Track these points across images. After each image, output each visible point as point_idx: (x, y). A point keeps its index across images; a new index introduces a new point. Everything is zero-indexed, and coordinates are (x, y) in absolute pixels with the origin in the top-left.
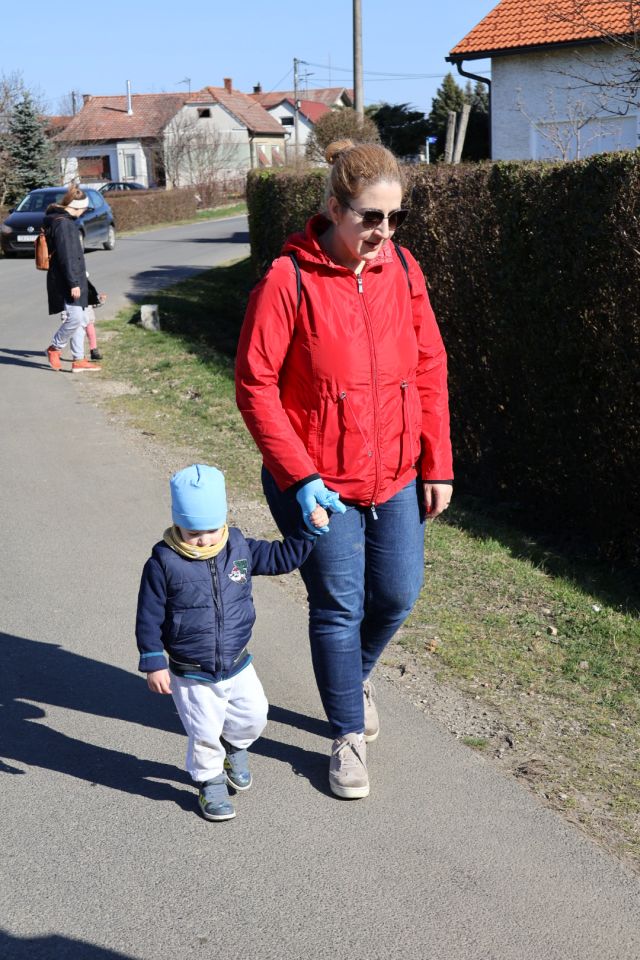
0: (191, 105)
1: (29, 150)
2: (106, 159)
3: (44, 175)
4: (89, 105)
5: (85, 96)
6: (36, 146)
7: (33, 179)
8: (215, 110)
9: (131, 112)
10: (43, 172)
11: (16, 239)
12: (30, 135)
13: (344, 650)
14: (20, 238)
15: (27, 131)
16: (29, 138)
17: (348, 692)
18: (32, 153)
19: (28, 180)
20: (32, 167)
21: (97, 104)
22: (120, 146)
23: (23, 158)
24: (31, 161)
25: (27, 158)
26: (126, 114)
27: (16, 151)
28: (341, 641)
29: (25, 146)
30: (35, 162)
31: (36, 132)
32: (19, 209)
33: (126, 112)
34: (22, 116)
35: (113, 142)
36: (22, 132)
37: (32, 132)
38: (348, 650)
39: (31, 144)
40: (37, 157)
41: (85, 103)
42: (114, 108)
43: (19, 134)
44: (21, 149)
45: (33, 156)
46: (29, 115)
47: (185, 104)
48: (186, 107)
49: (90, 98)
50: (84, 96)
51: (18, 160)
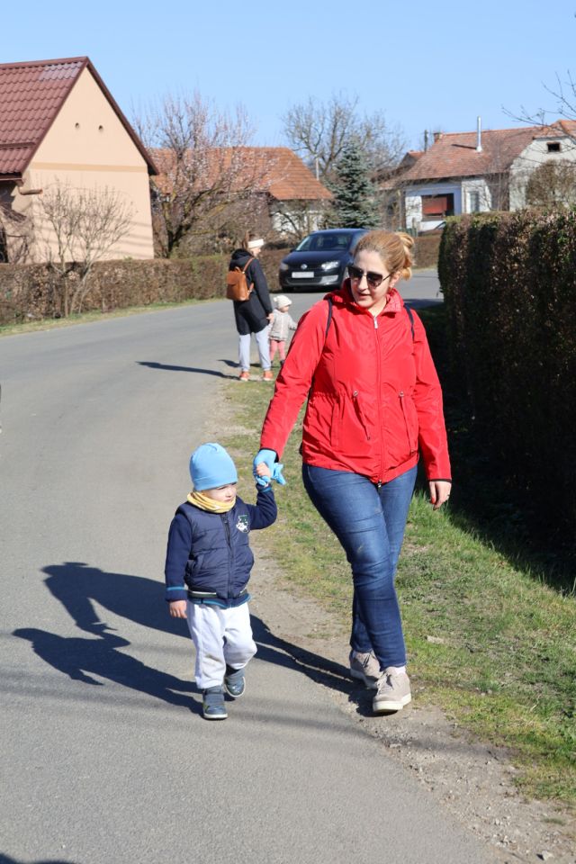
0: (541, 139)
1: (353, 193)
2: (450, 197)
3: (365, 216)
4: (439, 142)
5: (437, 135)
6: (360, 188)
7: (355, 220)
8: (565, 143)
9: (480, 149)
10: (365, 213)
11: (291, 275)
12: (355, 177)
13: (376, 598)
14: (295, 275)
15: (353, 174)
16: (354, 181)
17: (384, 632)
18: (356, 195)
19: (349, 220)
20: (355, 208)
21: (447, 142)
22: (464, 183)
23: (347, 200)
24: (353, 203)
25: (350, 200)
26: (474, 151)
27: (341, 193)
28: (373, 590)
29: (349, 188)
30: (357, 203)
31: (361, 175)
32: (298, 249)
33: (475, 149)
34: (349, 161)
35: (459, 179)
36: (348, 176)
37: (357, 175)
38: (379, 598)
39: (356, 186)
40: (361, 198)
41: (436, 140)
42: (463, 146)
43: (344, 178)
44: (346, 192)
45: (357, 198)
46: (356, 159)
47: (534, 139)
48: (535, 143)
49: (441, 136)
50: (435, 134)
51: (342, 202)
